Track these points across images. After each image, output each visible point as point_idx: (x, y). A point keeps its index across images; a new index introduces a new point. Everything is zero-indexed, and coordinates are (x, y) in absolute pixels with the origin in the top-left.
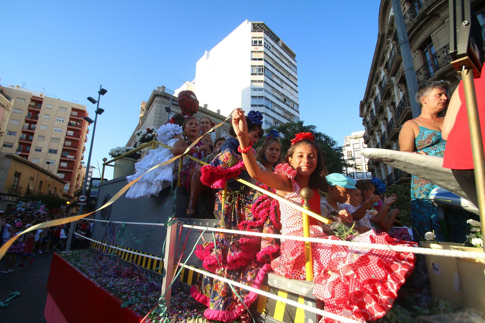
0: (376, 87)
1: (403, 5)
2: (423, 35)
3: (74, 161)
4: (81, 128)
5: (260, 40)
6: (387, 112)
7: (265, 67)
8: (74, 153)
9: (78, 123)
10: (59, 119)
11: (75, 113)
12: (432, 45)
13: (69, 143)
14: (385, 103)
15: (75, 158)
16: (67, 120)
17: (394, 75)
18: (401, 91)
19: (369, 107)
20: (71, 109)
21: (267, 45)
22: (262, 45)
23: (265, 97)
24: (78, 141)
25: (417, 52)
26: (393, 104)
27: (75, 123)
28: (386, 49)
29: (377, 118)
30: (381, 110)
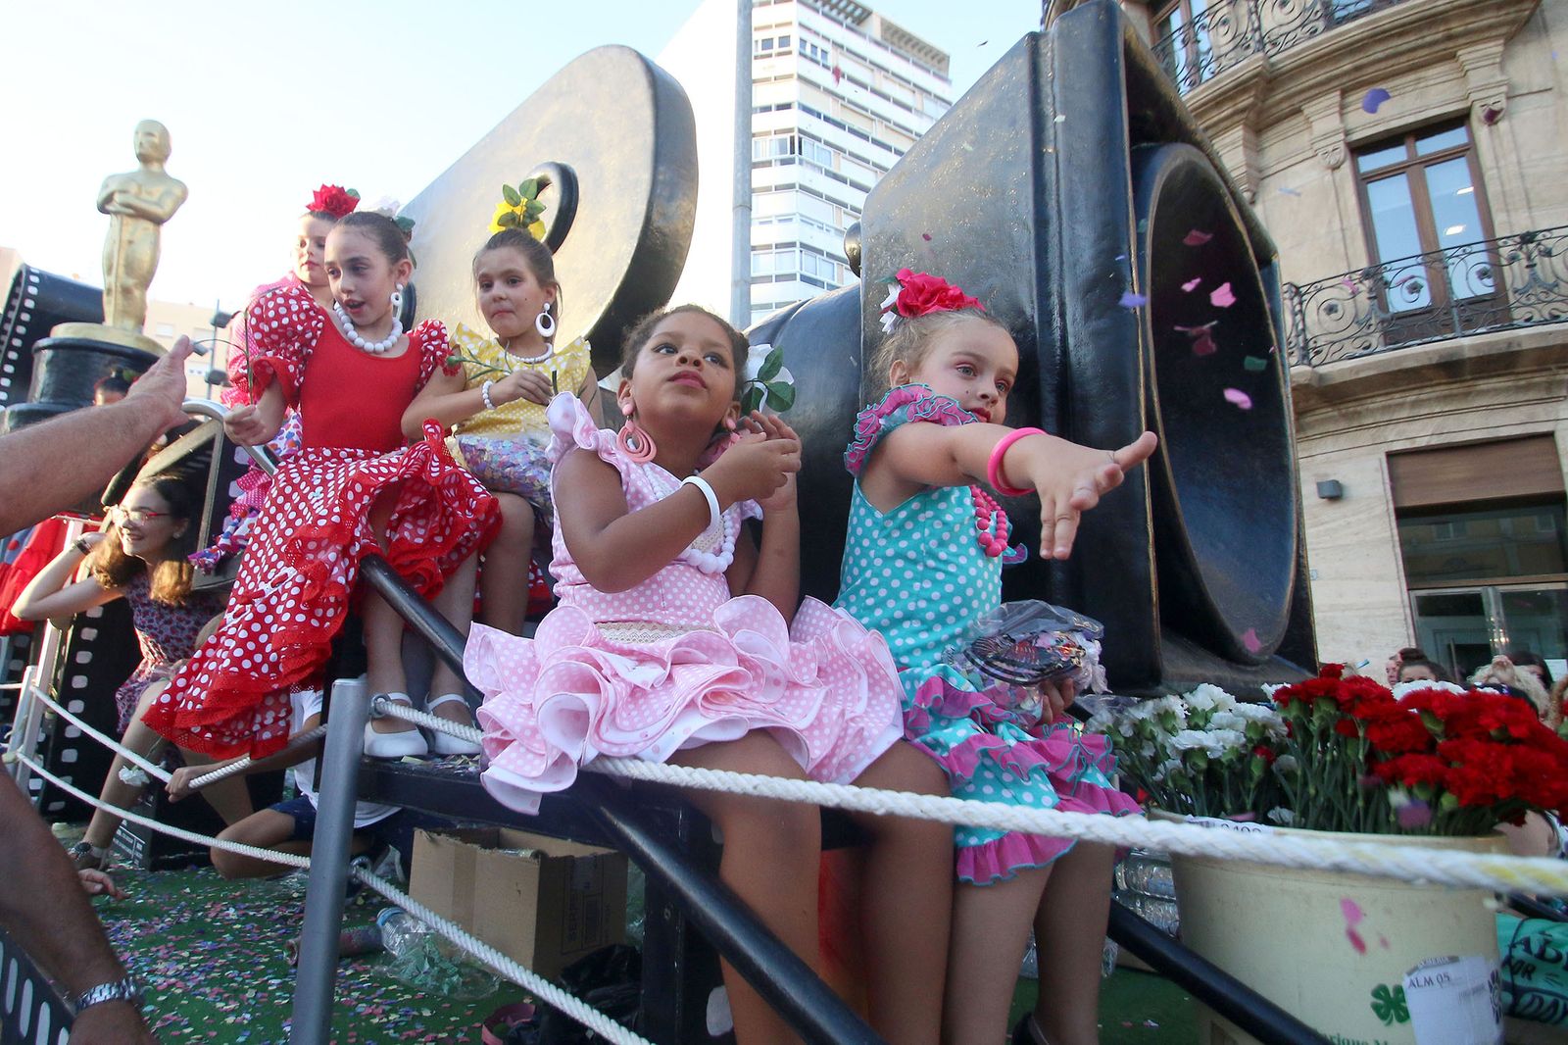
5: (783, 32)
7: (800, 131)
21: (814, 47)
22: (790, 53)
23: (803, 245)
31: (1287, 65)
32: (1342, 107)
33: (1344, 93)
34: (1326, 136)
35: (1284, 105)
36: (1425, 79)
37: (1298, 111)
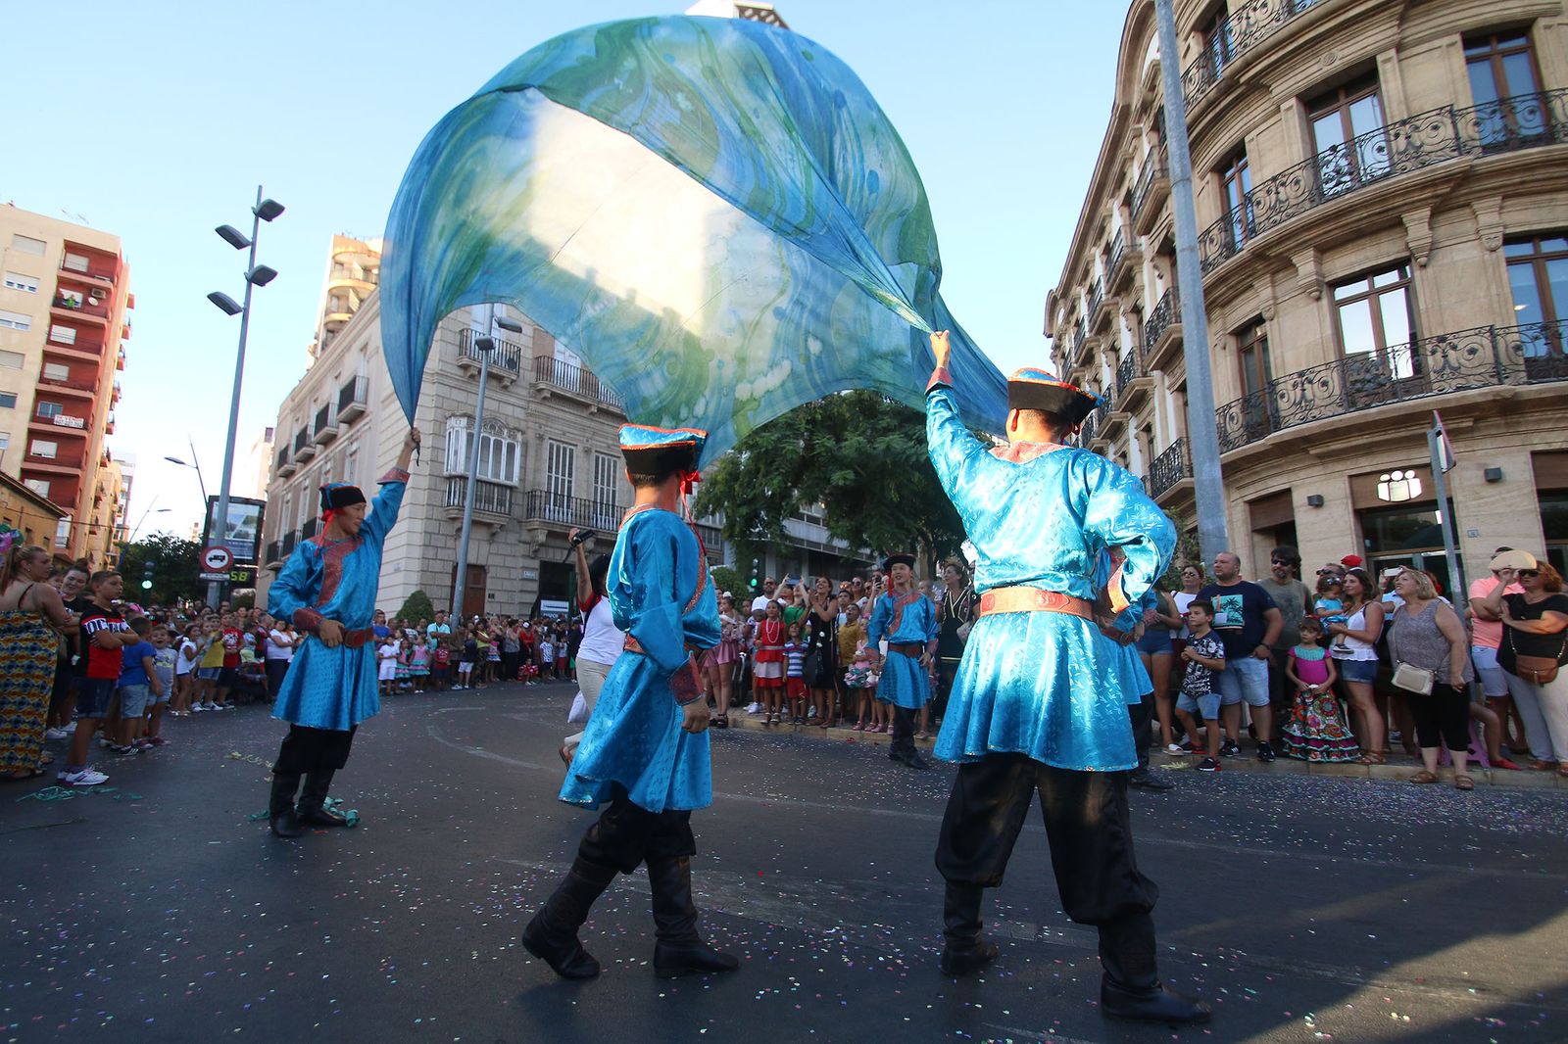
0: (1094, 256)
1: (1186, 39)
2: (1228, 136)
3: (84, 438)
4: (106, 317)
6: (1119, 331)
8: (82, 406)
9: (92, 301)
10: (17, 280)
11: (80, 263)
12: (1245, 165)
13: (59, 372)
14: (1117, 304)
15: (85, 427)
16: (49, 289)
17: (1147, 230)
18: (1161, 277)
19: (1072, 310)
20: (61, 245)
24: (96, 364)
25: (1208, 177)
26: (1137, 310)
27: (78, 297)
28: (1131, 150)
29: (1093, 344)
30: (1104, 325)
31: (1482, 169)
32: (1501, 208)
33: (1505, 198)
34: (1491, 226)
35: (1462, 199)
36: (1557, 200)
37: (1468, 205)
